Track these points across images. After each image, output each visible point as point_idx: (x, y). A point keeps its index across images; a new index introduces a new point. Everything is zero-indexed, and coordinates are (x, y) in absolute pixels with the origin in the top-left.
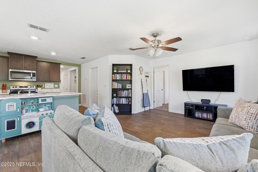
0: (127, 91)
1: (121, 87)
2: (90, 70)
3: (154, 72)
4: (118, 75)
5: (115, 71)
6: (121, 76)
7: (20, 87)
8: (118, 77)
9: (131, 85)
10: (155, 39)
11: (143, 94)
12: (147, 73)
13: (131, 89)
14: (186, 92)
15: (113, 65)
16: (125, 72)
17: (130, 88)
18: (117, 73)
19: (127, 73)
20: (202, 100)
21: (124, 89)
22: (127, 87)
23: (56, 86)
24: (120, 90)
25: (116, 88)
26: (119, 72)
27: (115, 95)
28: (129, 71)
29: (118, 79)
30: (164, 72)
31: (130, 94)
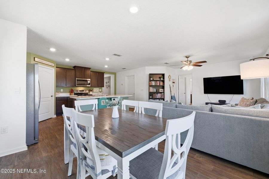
0: (160, 94)
1: (155, 91)
2: (126, 77)
3: (178, 79)
4: (153, 82)
5: (152, 79)
6: (156, 83)
7: (80, 91)
8: (153, 83)
9: (163, 89)
10: (188, 59)
11: (172, 96)
12: (173, 80)
13: (164, 93)
14: (206, 95)
15: (150, 74)
16: (159, 79)
17: (163, 91)
18: (153, 80)
19: (160, 81)
20: (219, 101)
21: (158, 92)
22: (160, 91)
23: (100, 90)
24: (154, 93)
25: (152, 91)
26: (155, 79)
27: (151, 97)
28: (162, 79)
29: (153, 85)
30: (185, 78)
31: (163, 96)
